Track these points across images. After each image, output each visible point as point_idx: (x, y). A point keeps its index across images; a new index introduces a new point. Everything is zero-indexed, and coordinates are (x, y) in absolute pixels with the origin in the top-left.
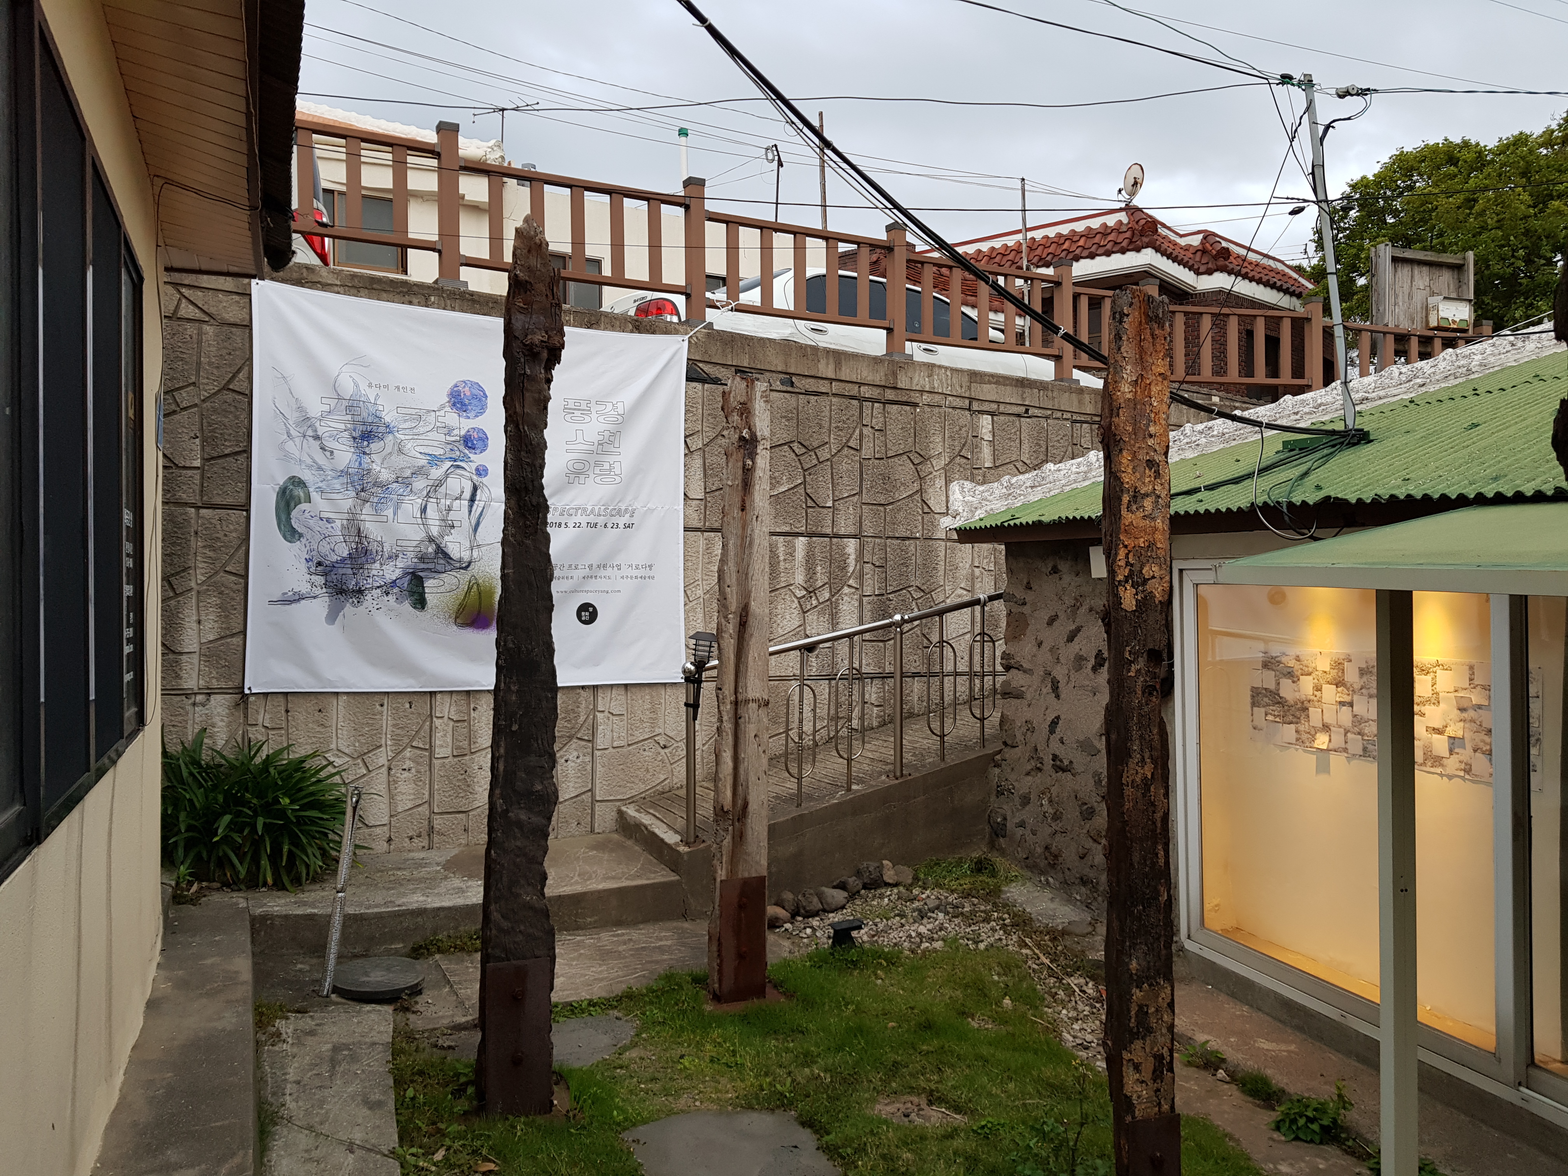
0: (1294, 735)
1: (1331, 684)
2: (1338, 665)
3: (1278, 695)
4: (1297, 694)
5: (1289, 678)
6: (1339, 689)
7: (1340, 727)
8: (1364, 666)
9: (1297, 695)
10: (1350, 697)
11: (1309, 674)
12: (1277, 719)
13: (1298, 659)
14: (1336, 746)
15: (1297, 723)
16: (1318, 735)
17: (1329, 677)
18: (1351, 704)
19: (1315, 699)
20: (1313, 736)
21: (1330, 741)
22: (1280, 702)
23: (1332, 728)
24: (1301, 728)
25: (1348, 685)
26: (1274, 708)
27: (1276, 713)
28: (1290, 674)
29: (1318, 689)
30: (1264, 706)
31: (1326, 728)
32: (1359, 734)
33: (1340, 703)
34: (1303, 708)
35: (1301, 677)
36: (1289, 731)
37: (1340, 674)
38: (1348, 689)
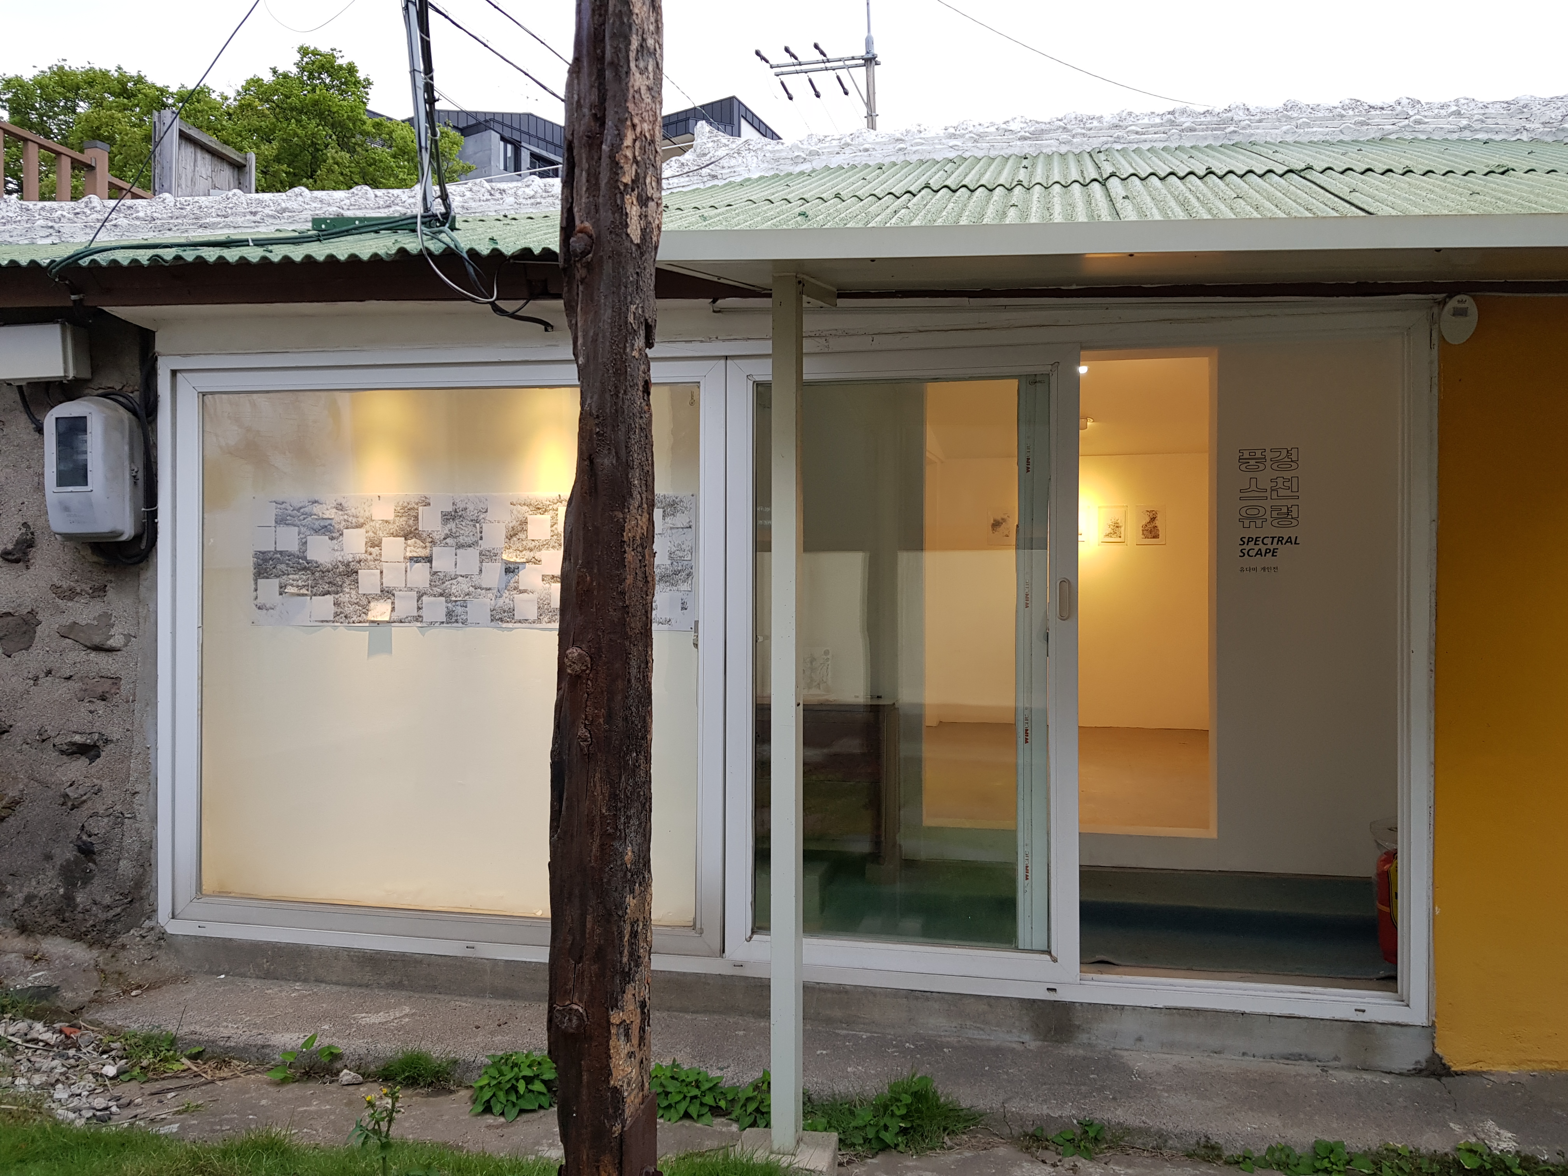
0: (333, 609)
1: (397, 536)
2: (409, 512)
3: (305, 558)
4: (337, 553)
5: (324, 534)
6: (409, 542)
7: (411, 590)
8: (450, 509)
9: (338, 556)
10: (428, 551)
11: (360, 526)
12: (304, 591)
13: (340, 507)
14: (403, 616)
15: (337, 593)
16: (372, 604)
17: (393, 528)
18: (429, 560)
19: (369, 557)
20: (364, 607)
21: (393, 609)
22: (308, 567)
23: (396, 593)
24: (344, 598)
25: (425, 535)
26: (297, 577)
27: (300, 583)
28: (327, 529)
29: (375, 543)
30: (277, 576)
31: (387, 593)
32: (441, 595)
33: (411, 559)
34: (350, 572)
35: (345, 531)
36: (324, 605)
37: (411, 522)
38: (423, 541)
